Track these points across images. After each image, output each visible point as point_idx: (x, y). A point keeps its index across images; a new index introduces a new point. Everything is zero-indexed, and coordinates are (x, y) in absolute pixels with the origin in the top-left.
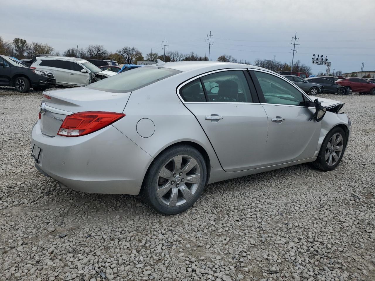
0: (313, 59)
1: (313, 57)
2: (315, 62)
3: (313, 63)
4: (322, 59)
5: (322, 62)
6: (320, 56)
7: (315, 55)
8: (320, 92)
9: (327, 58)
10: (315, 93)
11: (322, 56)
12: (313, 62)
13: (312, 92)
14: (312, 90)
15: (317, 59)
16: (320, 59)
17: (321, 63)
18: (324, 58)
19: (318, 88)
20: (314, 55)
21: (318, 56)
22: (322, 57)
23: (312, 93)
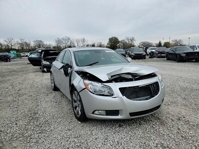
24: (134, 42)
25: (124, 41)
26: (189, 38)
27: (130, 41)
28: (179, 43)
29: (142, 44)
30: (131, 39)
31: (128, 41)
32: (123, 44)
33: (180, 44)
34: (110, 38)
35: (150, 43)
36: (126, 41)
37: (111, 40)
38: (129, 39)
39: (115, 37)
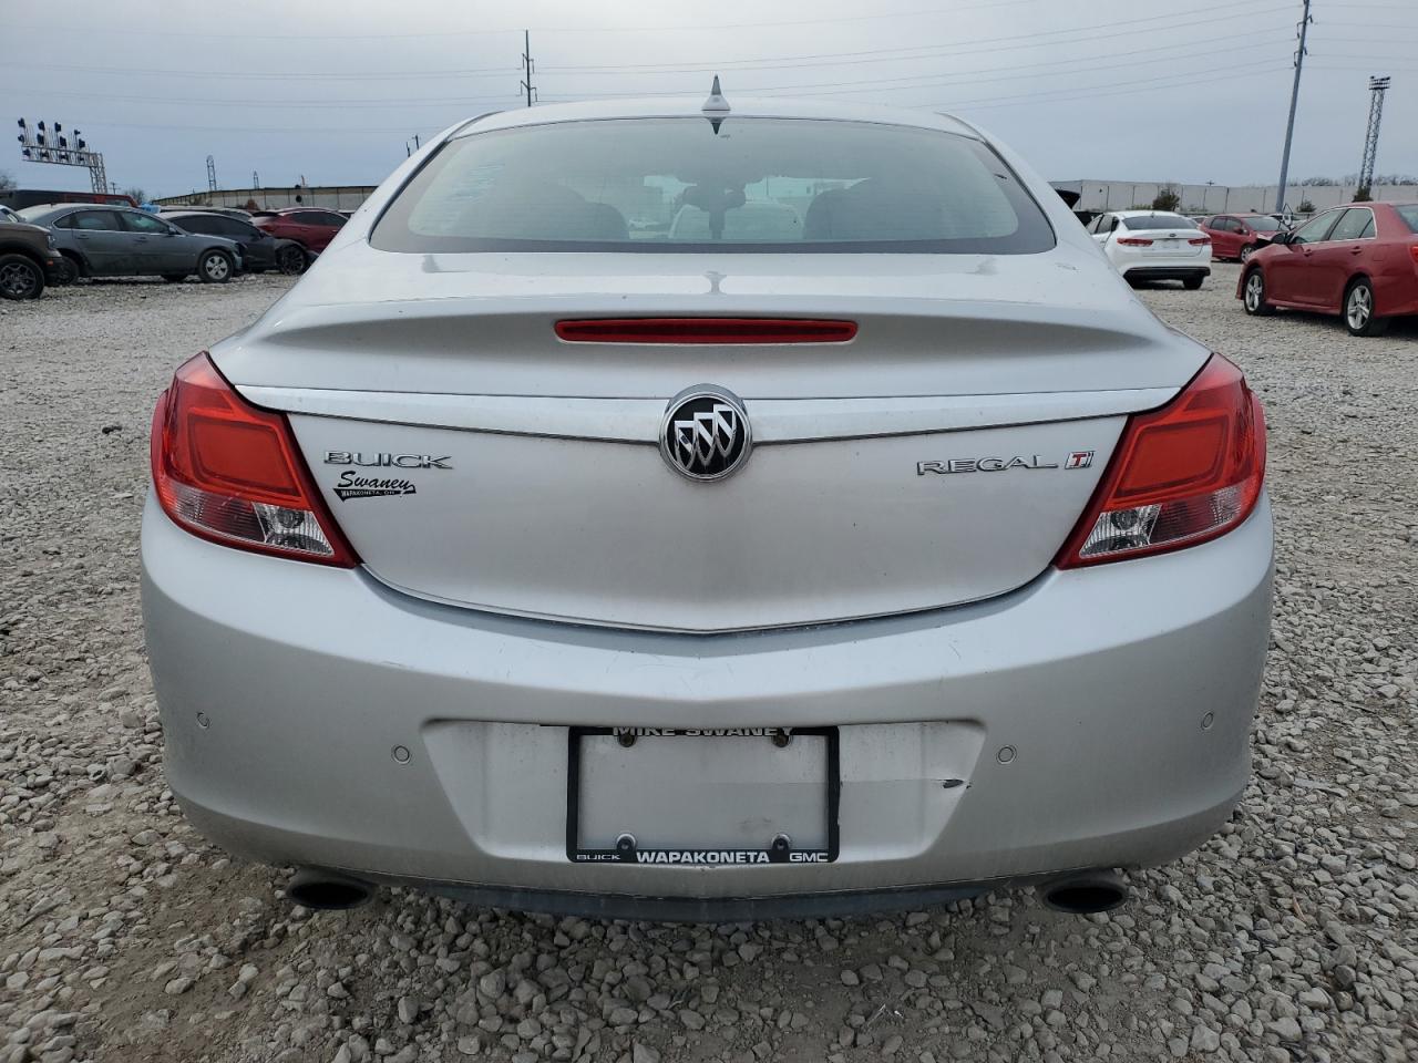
0: (21, 138)
1: (20, 131)
2: (34, 153)
3: (26, 157)
4: (63, 142)
5: (63, 153)
6: (50, 126)
7: (26, 122)
8: (239, 266)
9: (79, 137)
10: (222, 275)
11: (58, 128)
12: (27, 153)
13: (210, 269)
14: (209, 264)
15: (41, 139)
16: (51, 140)
17: (62, 157)
18: (64, 133)
19: (229, 253)
20: (21, 123)
21: (41, 126)
22: (60, 134)
23: (212, 273)
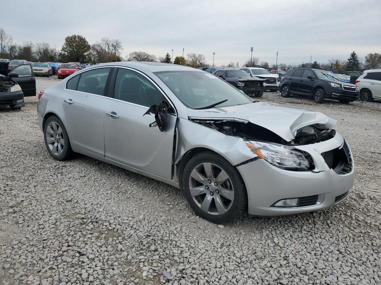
24: (120, 50)
25: (99, 46)
26: (214, 54)
27: (111, 48)
28: (199, 62)
29: (134, 56)
30: (114, 44)
31: (108, 48)
32: (98, 52)
33: (201, 62)
34: (68, 38)
35: (151, 56)
36: (104, 48)
37: (70, 41)
38: (110, 44)
39: (79, 37)
